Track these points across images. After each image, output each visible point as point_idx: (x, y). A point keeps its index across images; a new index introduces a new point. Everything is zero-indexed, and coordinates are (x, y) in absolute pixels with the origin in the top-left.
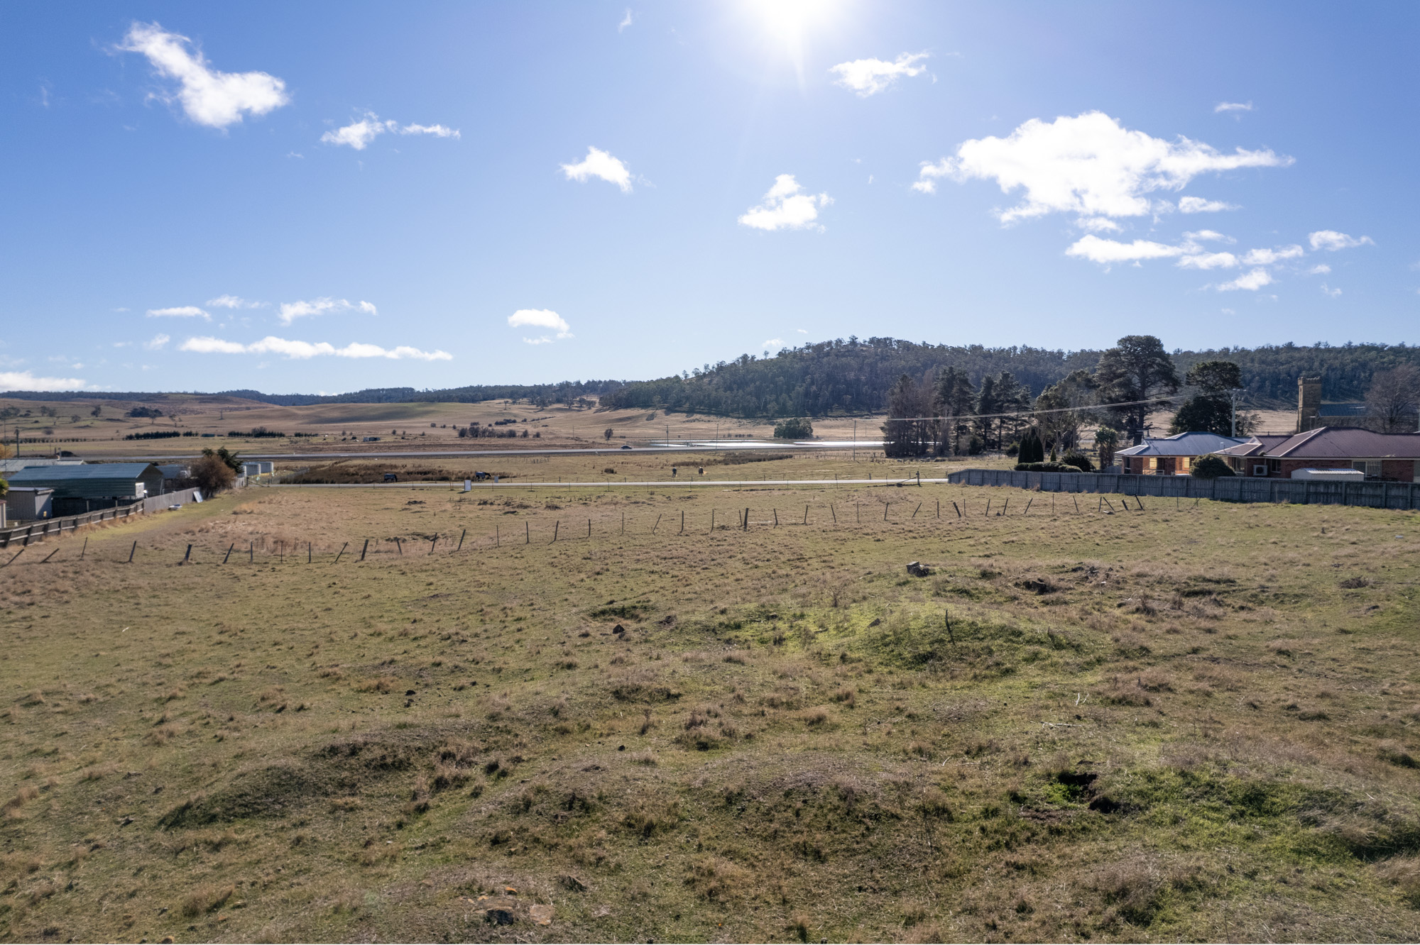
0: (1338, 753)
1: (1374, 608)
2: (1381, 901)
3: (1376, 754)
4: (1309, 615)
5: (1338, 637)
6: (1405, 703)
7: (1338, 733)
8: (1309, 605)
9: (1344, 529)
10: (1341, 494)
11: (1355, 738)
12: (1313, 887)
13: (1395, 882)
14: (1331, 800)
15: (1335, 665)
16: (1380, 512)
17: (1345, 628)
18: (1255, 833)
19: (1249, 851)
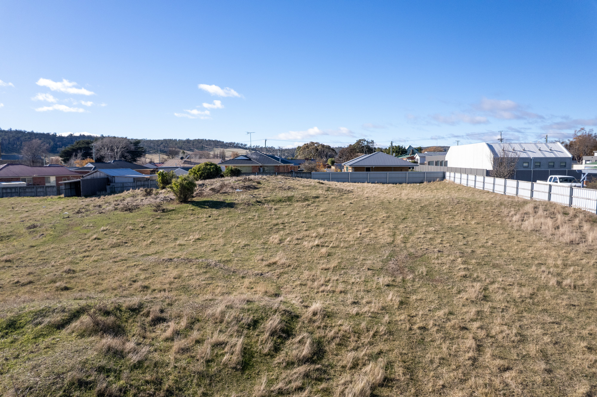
0: (41, 294)
1: (42, 235)
2: (70, 341)
3: (55, 289)
4: (16, 243)
5: (30, 249)
6: (61, 268)
7: (39, 286)
8: (15, 239)
9: (21, 206)
10: (18, 192)
11: (46, 286)
12: (45, 348)
13: (73, 332)
14: (44, 312)
15: (31, 261)
16: (35, 198)
17: (33, 245)
18: (15, 339)
19: (13, 347)
